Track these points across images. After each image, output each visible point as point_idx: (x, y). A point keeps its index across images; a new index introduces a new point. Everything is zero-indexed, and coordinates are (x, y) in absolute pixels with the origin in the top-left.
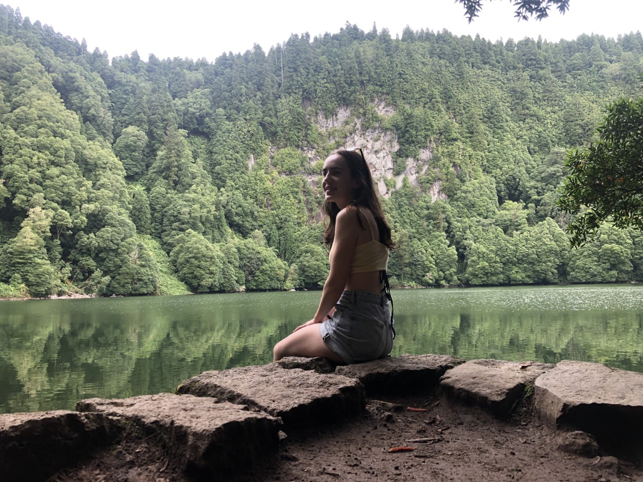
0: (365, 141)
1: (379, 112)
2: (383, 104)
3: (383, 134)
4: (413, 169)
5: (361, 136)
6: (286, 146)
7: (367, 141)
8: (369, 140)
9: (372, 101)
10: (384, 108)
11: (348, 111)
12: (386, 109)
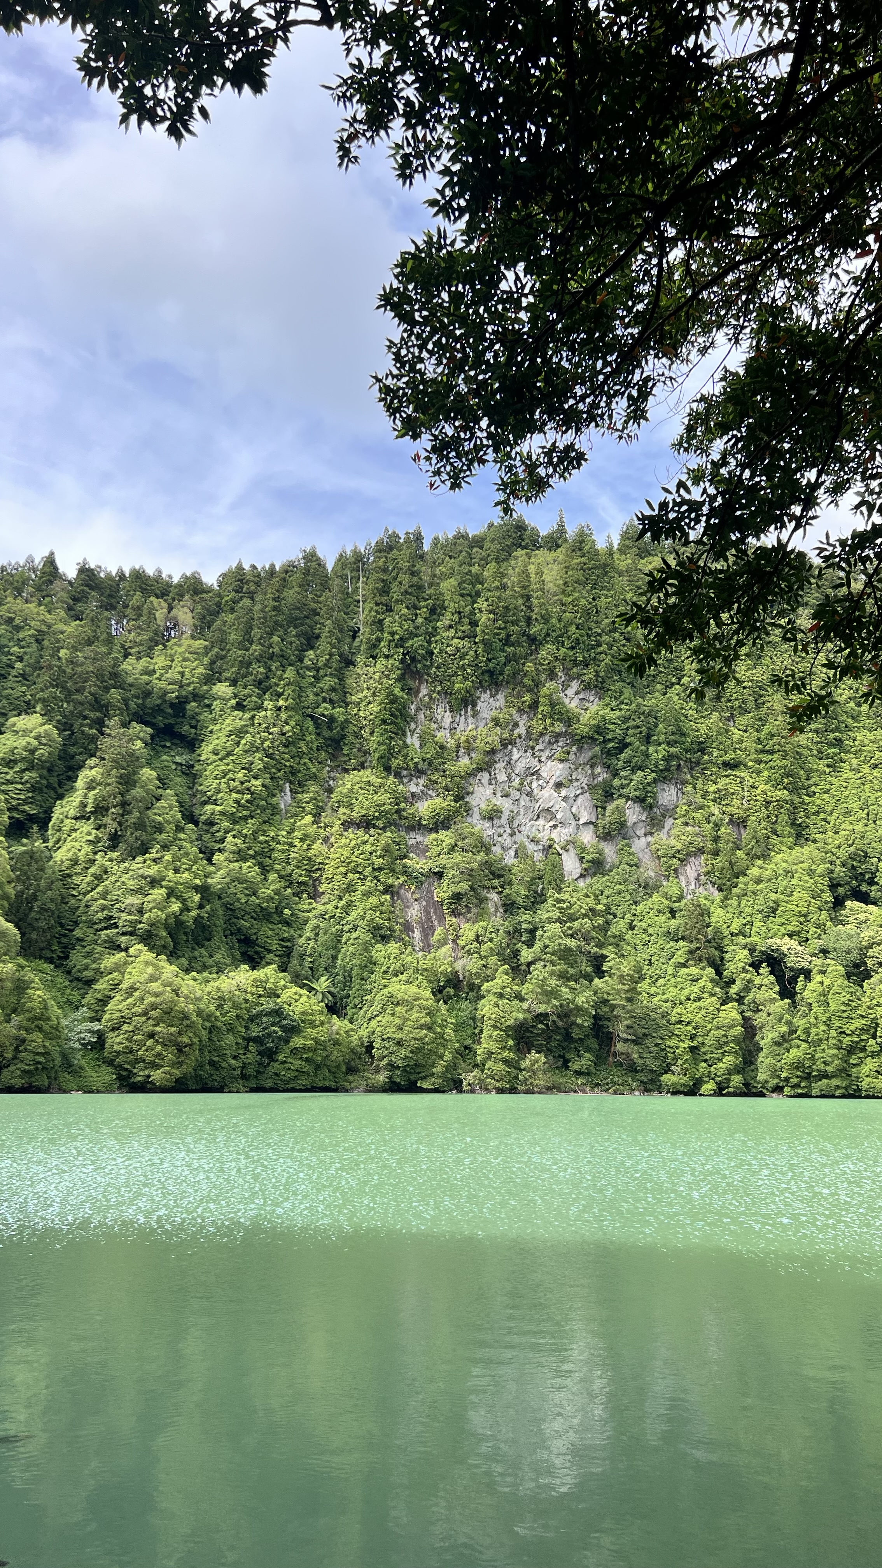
0: (535, 762)
1: (567, 701)
2: (575, 685)
3: (574, 748)
4: (641, 824)
5: (526, 751)
6: (362, 766)
7: (540, 761)
8: (543, 759)
9: (552, 676)
10: (576, 693)
11: (499, 697)
12: (581, 696)
